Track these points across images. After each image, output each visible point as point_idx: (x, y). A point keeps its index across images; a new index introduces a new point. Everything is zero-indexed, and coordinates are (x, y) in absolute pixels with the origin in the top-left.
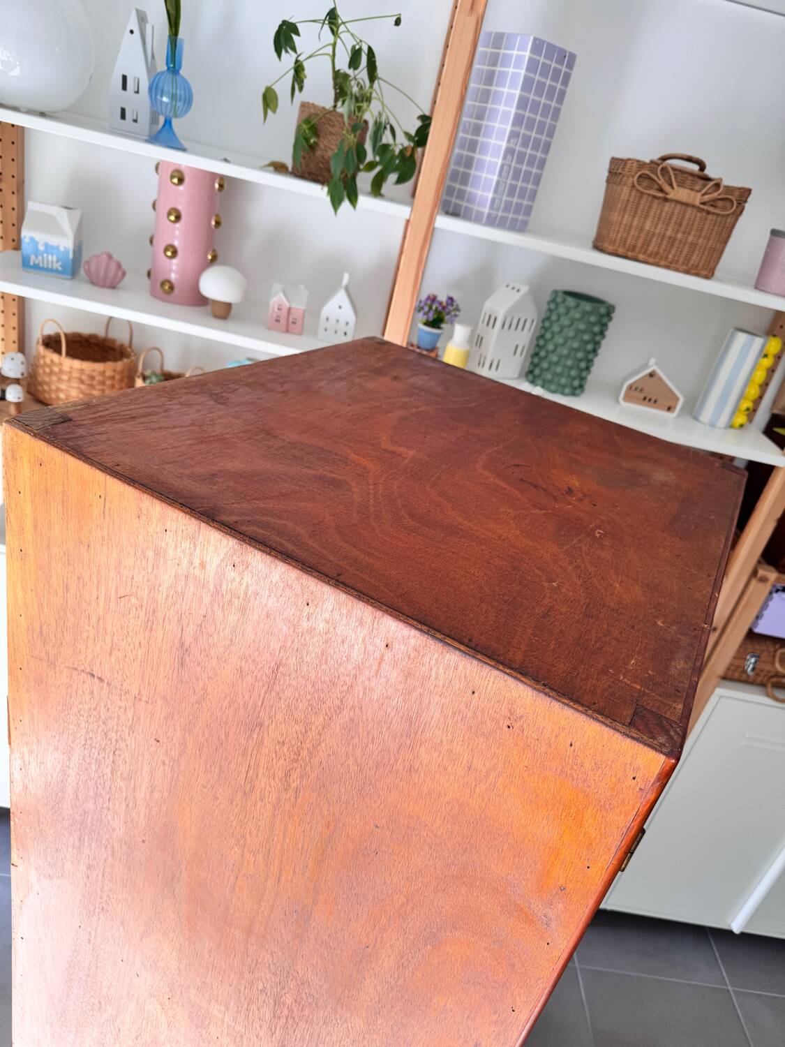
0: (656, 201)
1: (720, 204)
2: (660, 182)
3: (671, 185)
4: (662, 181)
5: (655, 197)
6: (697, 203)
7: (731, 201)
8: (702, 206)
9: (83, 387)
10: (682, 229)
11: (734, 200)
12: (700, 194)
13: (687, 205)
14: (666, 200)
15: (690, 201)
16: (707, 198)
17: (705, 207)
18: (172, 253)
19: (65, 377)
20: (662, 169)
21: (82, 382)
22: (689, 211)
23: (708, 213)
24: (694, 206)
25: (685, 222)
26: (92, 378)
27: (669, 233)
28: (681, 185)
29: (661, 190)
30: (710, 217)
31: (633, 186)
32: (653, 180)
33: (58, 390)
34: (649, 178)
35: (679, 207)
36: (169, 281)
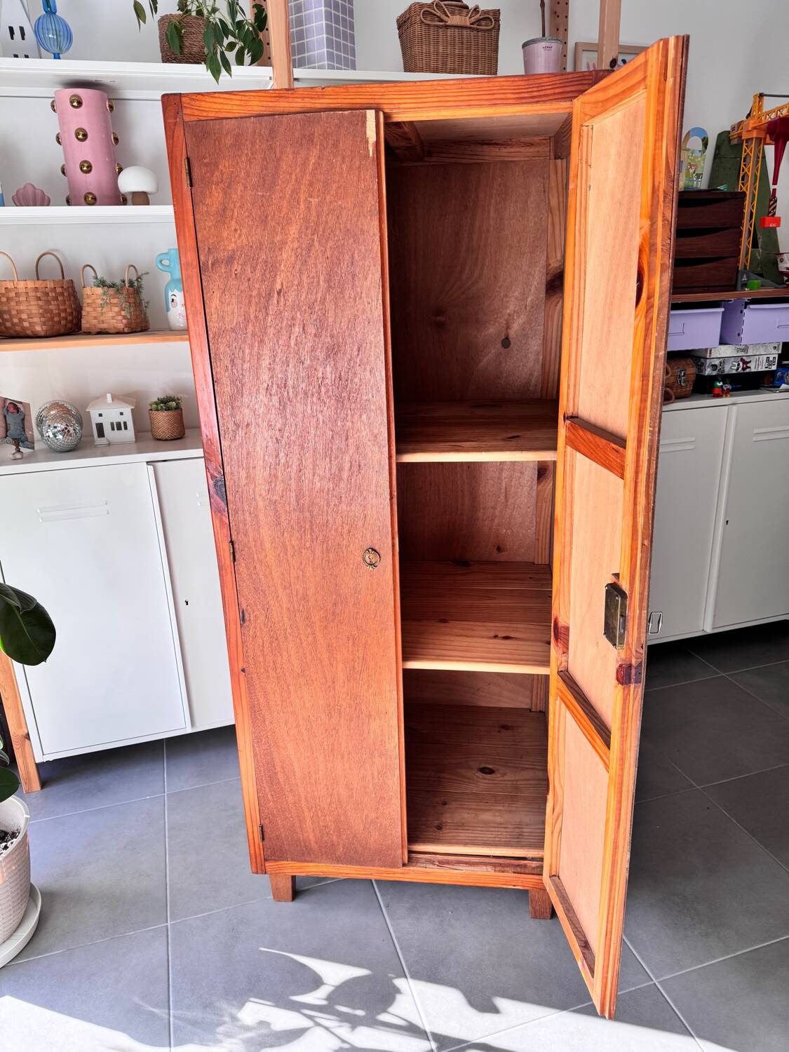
0: (440, 30)
1: (483, 23)
2: (438, 15)
3: (447, 16)
4: (439, 14)
5: (438, 26)
6: (468, 24)
7: (489, 18)
8: (472, 26)
9: (40, 303)
10: (465, 46)
11: (490, 17)
12: (467, 18)
13: (462, 27)
14: (447, 27)
15: (463, 24)
16: (473, 20)
17: (475, 26)
18: (88, 167)
19: (23, 298)
20: (436, 5)
21: (39, 299)
22: (465, 32)
23: (477, 30)
24: (466, 27)
25: (465, 41)
26: (47, 294)
27: (457, 51)
28: (453, 13)
29: (441, 20)
30: (480, 34)
31: (423, 22)
32: (435, 15)
33: (19, 312)
34: (431, 13)
35: (457, 30)
36: (90, 193)
